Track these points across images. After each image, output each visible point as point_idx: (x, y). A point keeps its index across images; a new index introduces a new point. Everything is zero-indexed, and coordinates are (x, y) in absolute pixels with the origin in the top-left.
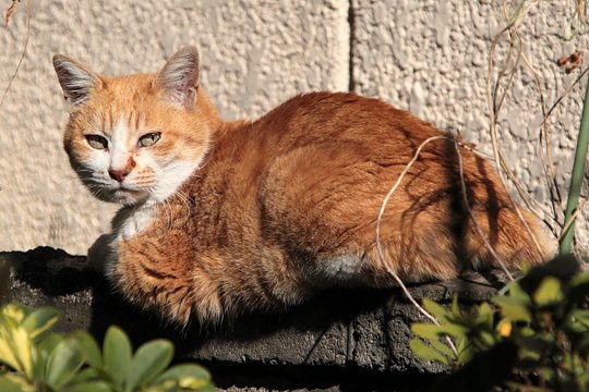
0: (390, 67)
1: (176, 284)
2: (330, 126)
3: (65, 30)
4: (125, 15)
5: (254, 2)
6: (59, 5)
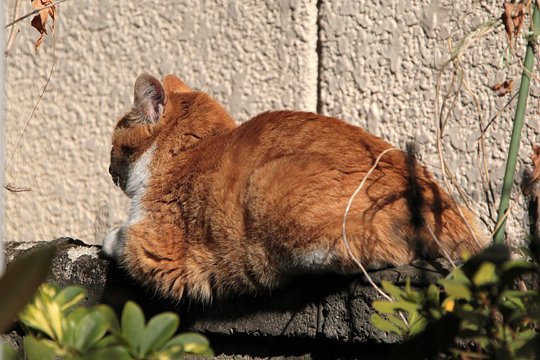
0: (352, 90)
1: (171, 265)
2: (298, 140)
3: (79, 58)
4: (130, 46)
5: (238, 35)
6: (75, 36)
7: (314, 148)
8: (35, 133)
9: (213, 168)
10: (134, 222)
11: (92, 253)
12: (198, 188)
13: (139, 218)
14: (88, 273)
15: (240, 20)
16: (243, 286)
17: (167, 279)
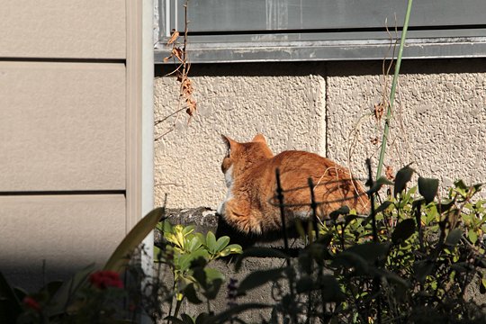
0: (341, 139)
1: (244, 218)
2: (297, 163)
3: (221, 123)
4: (243, 117)
5: (291, 113)
6: (218, 113)
7: (304, 167)
8: (201, 158)
9: (261, 176)
10: (229, 199)
11: (213, 213)
12: (255, 184)
13: (231, 198)
14: (210, 222)
15: (292, 106)
16: (274, 227)
17: (242, 224)
